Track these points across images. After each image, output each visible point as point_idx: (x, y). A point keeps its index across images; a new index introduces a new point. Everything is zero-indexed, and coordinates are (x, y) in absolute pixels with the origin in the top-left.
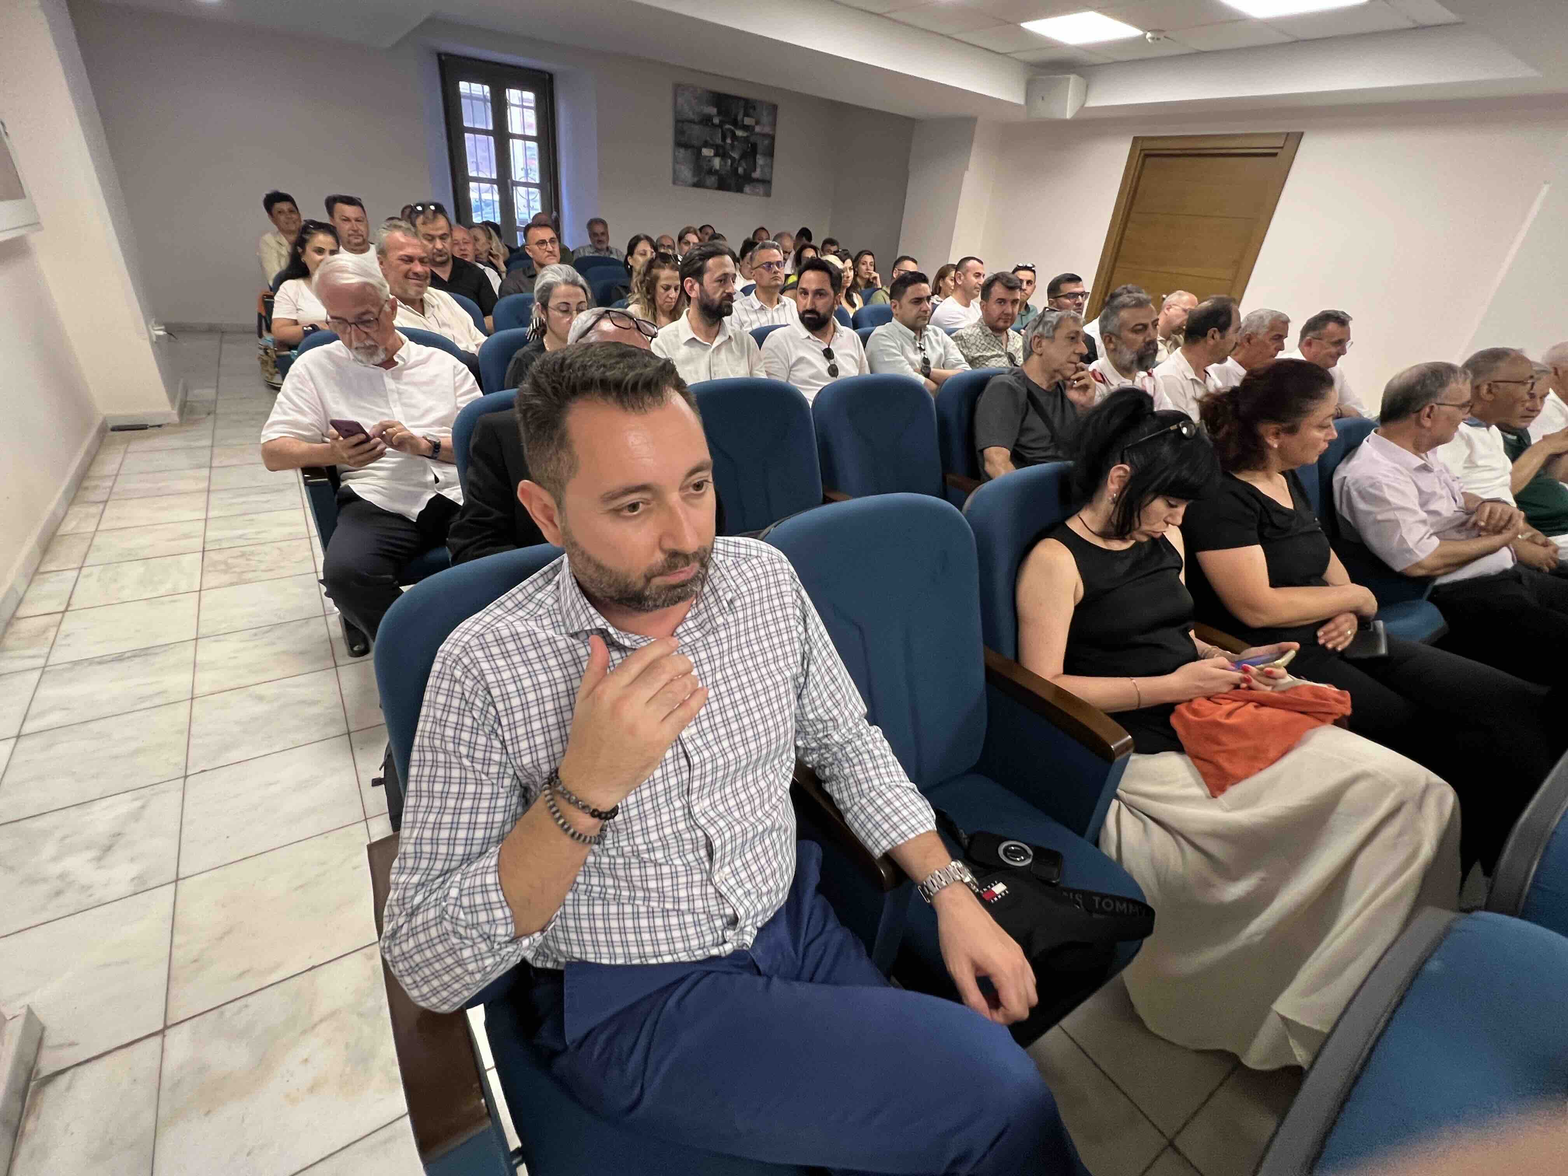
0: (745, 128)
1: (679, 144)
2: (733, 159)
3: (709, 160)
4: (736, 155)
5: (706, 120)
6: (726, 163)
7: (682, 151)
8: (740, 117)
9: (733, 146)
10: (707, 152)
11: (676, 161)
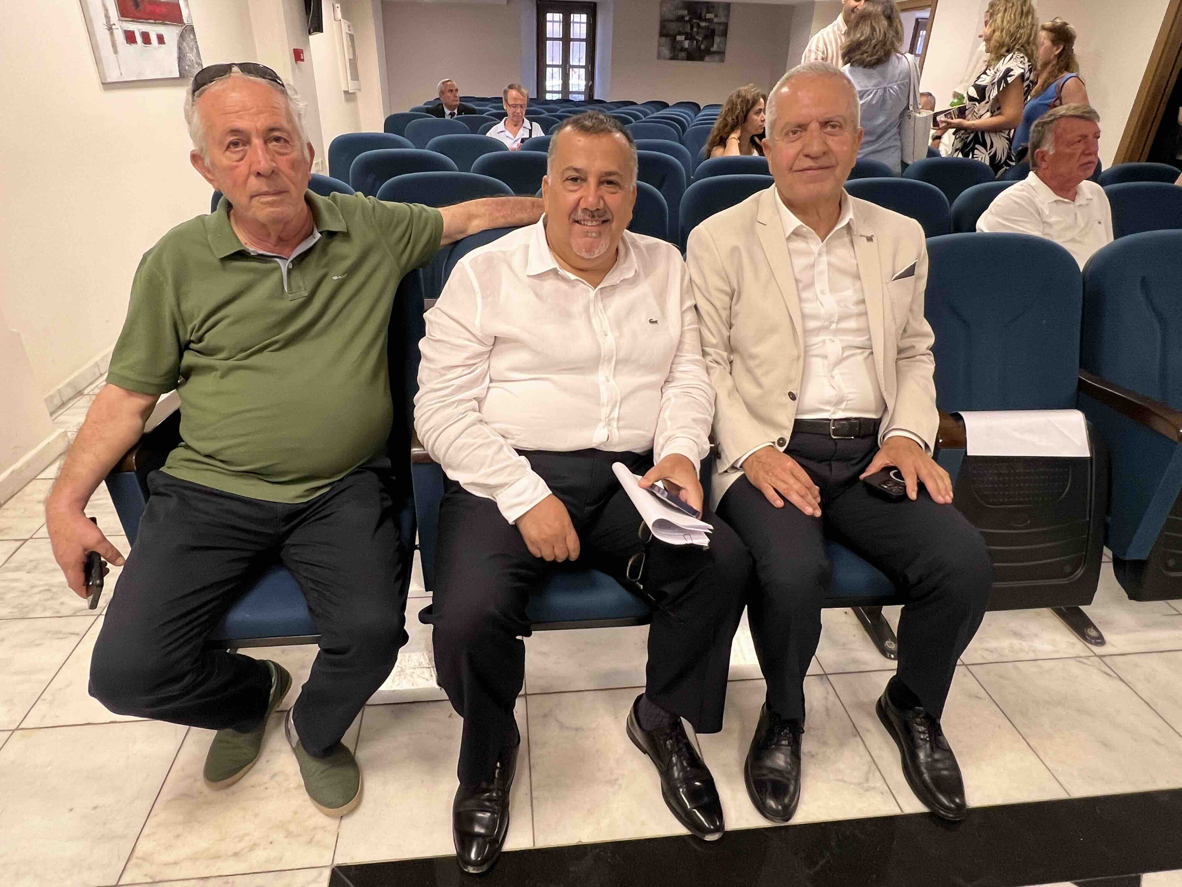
0: (706, 20)
1: (662, 35)
2: (697, 41)
3: (681, 42)
4: (700, 39)
5: (681, 19)
6: (693, 43)
7: (664, 38)
8: (703, 15)
9: (698, 33)
10: (679, 38)
11: (660, 45)
